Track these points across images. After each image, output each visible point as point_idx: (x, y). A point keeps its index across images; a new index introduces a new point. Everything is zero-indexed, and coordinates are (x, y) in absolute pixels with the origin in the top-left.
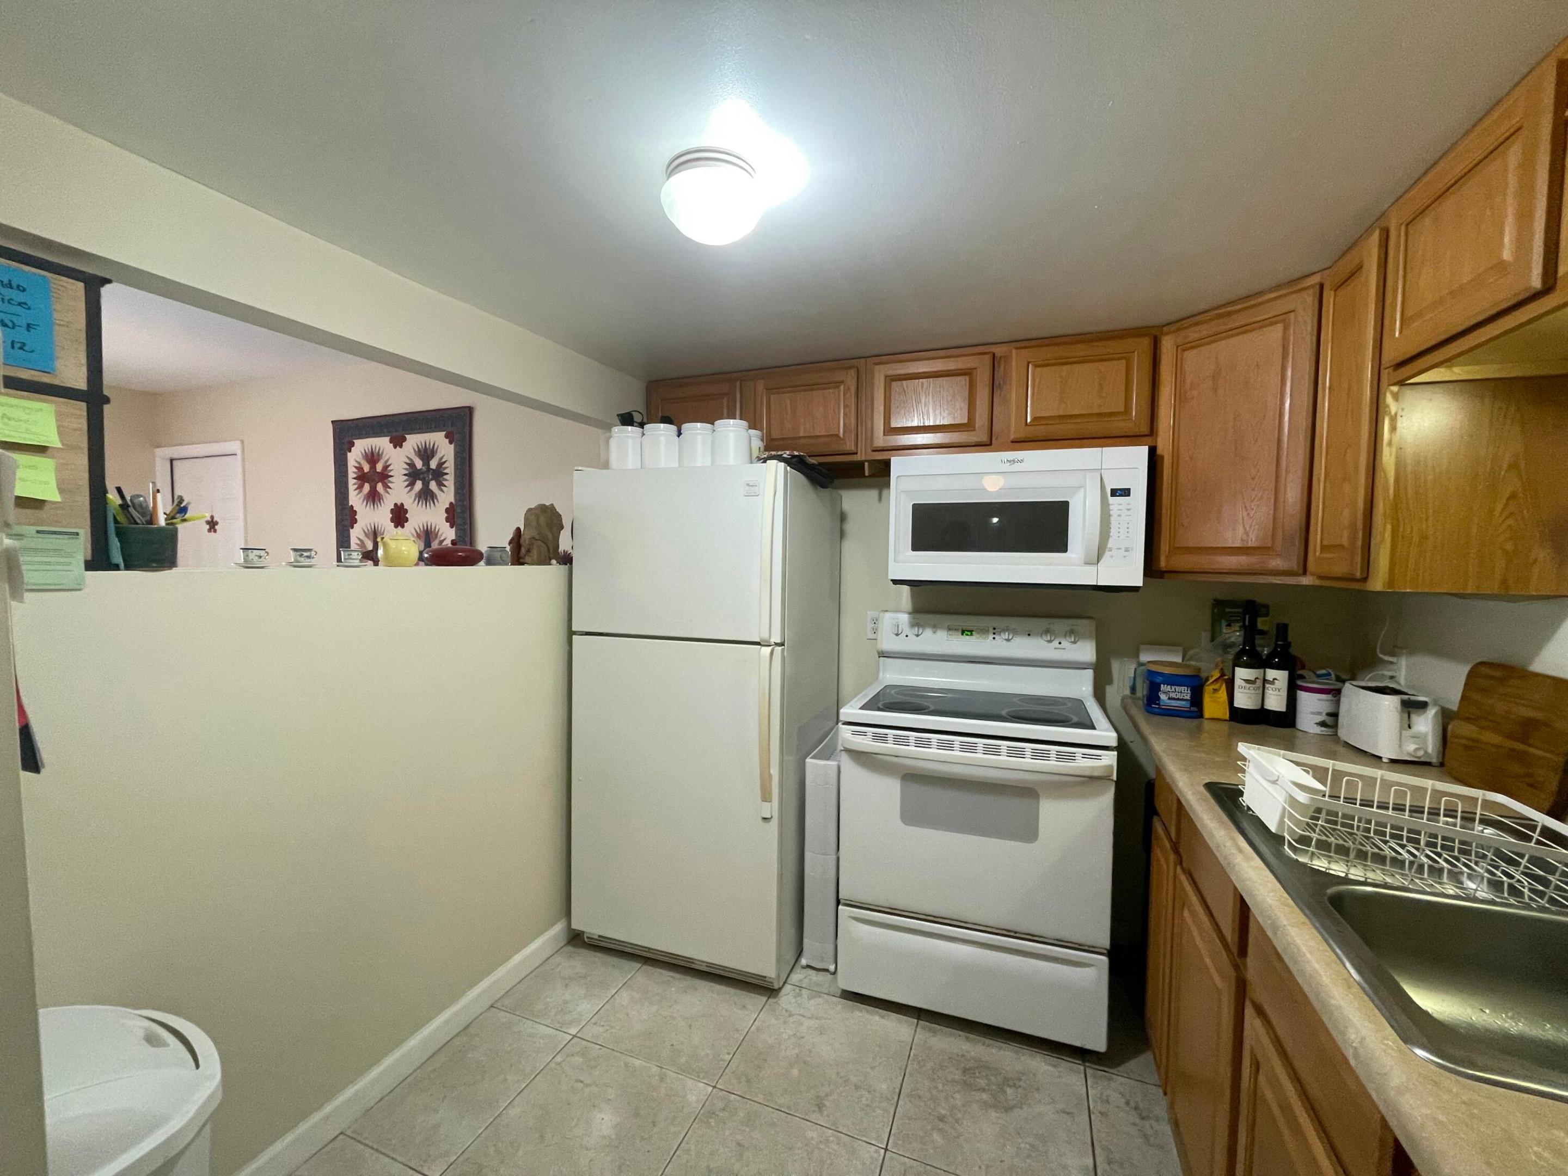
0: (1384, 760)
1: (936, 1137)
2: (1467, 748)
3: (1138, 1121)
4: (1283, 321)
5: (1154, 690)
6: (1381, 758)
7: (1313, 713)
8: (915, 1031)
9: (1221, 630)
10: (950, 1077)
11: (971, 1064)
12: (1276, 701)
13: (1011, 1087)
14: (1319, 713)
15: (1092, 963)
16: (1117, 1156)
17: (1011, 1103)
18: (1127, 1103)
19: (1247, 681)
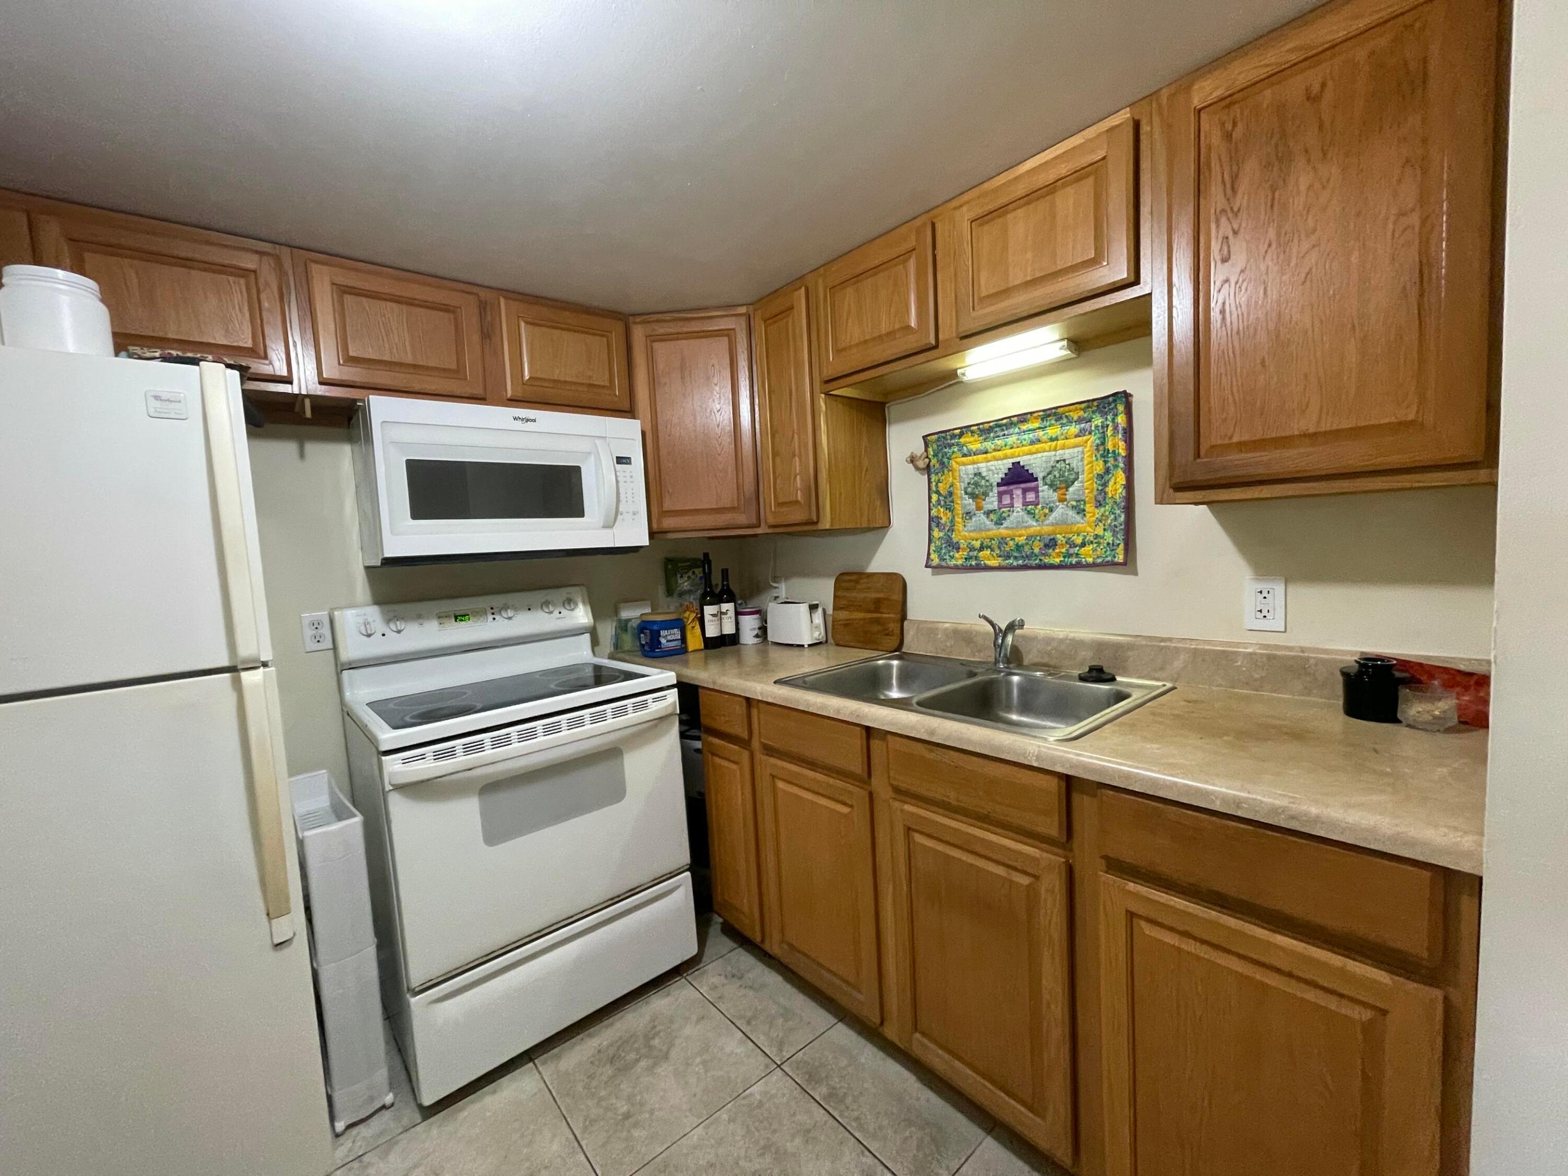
0: (806, 646)
1: (636, 1133)
2: (846, 625)
3: (740, 983)
4: (728, 335)
5: (655, 637)
6: (803, 646)
7: (751, 630)
8: (540, 1073)
9: (677, 582)
10: (604, 1078)
11: (611, 1051)
12: (729, 629)
13: (653, 1038)
14: (754, 629)
15: (678, 884)
16: (749, 1014)
17: (665, 1048)
18: (726, 976)
19: (713, 615)
